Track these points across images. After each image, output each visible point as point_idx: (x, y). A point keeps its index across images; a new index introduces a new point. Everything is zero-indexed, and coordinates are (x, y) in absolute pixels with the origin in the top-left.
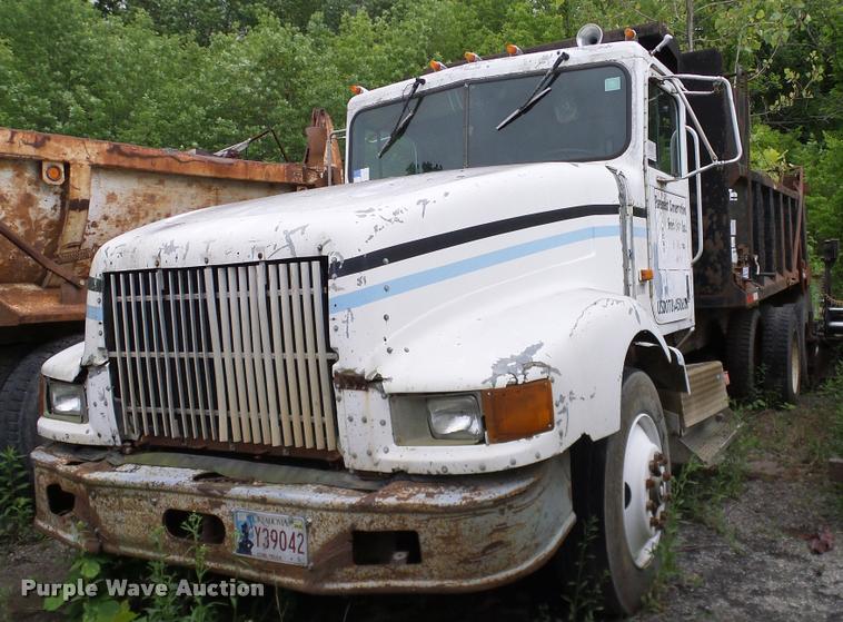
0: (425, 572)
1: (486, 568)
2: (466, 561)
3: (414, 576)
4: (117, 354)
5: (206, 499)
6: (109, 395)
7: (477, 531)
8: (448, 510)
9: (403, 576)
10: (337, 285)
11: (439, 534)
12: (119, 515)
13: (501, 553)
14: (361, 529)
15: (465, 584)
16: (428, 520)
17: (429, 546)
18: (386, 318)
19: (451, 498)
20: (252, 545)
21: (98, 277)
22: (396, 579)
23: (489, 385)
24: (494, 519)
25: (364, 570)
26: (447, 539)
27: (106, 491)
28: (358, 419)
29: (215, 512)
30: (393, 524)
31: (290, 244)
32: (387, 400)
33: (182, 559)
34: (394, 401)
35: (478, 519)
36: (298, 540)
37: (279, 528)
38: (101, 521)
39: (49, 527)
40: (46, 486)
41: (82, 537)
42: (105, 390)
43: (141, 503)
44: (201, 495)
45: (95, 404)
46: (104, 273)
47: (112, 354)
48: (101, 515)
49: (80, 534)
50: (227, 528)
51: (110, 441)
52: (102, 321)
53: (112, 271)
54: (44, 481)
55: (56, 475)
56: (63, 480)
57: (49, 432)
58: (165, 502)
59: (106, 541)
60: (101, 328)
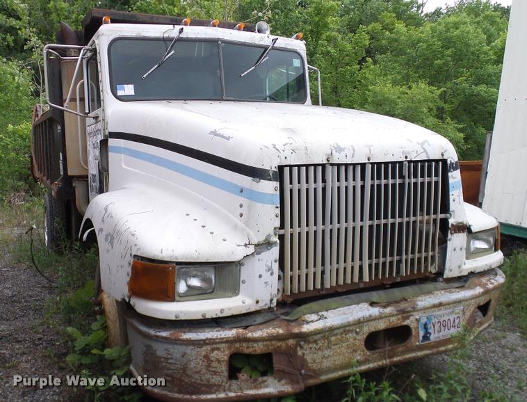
5: (400, 317)
6: (276, 266)
10: (454, 176)
12: (327, 353)
20: (430, 334)
21: (274, 169)
27: (316, 337)
28: (458, 249)
29: (406, 323)
31: (425, 151)
33: (375, 364)
36: (457, 321)
37: (446, 318)
38: (308, 363)
39: (227, 394)
40: (226, 358)
41: (286, 384)
42: (273, 263)
43: (347, 336)
44: (397, 315)
45: (260, 276)
46: (279, 166)
47: (282, 232)
48: (309, 358)
49: (283, 382)
50: (413, 330)
51: (266, 304)
52: (279, 206)
53: (288, 164)
54: (223, 355)
55: (238, 345)
56: (255, 345)
57: (195, 313)
58: (367, 330)
59: (311, 377)
60: (278, 211)
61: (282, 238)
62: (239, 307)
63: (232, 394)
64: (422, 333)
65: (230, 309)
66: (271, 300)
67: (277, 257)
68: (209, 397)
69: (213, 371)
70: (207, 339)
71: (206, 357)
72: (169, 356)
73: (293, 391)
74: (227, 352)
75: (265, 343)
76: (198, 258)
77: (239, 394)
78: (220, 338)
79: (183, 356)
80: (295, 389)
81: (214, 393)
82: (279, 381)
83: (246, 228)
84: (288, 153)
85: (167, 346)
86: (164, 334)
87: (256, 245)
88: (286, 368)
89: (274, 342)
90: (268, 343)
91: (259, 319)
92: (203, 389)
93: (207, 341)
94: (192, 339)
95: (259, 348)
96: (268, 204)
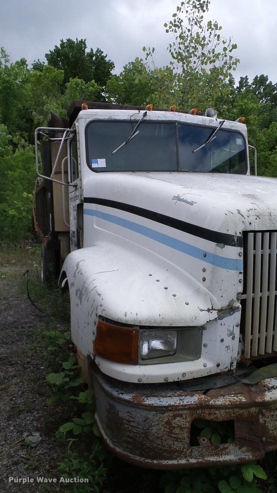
6: (237, 331)
21: (238, 235)
39: (188, 460)
40: (188, 425)
41: (247, 451)
42: (235, 327)
45: (222, 341)
46: (243, 232)
47: (244, 296)
48: (270, 425)
49: (244, 449)
51: (227, 367)
52: (242, 271)
53: (252, 229)
54: (185, 422)
55: (199, 411)
56: (217, 412)
57: (157, 377)
59: (271, 443)
60: (241, 277)
61: (243, 302)
62: (200, 371)
63: (193, 461)
65: (191, 373)
66: (232, 363)
67: (239, 322)
68: (170, 462)
69: (175, 438)
70: (170, 406)
71: (168, 423)
72: (131, 419)
73: (254, 458)
74: (189, 419)
75: (227, 410)
76: (161, 322)
77: (200, 460)
78: (182, 406)
79: (145, 421)
80: (256, 457)
81: (175, 459)
82: (240, 448)
83: (210, 293)
84: (252, 219)
85: (129, 409)
86: (127, 397)
87: (219, 311)
88: (247, 435)
89: (237, 410)
90: (230, 410)
91: (220, 383)
92: (165, 454)
93: (170, 408)
94: (155, 405)
95: (221, 415)
96: (231, 269)
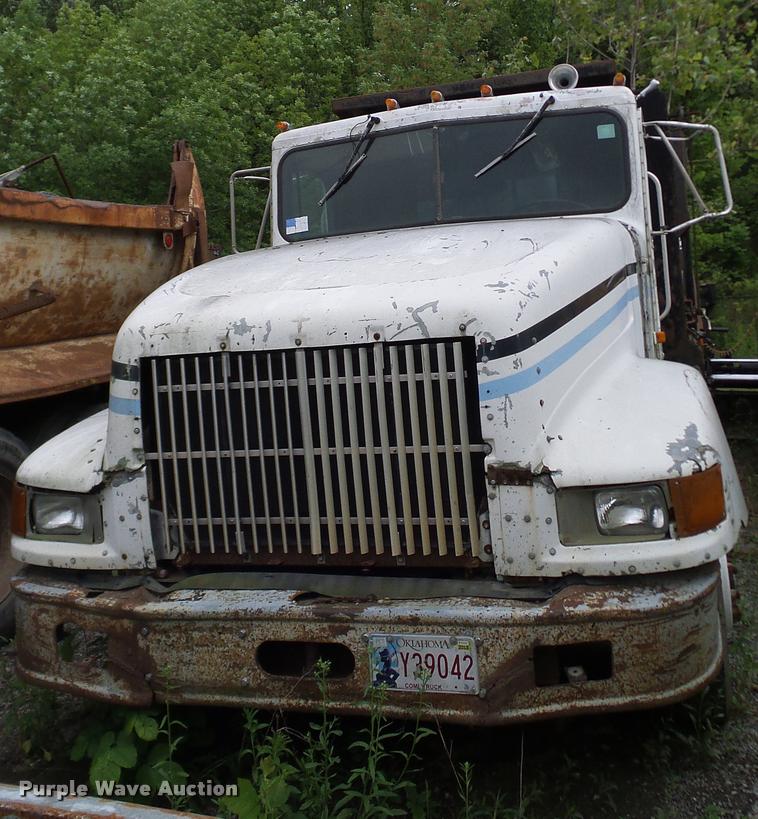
0: (615, 688)
1: (680, 676)
2: (662, 671)
3: (603, 694)
4: (159, 455)
5: (325, 625)
6: (144, 507)
7: (674, 636)
8: (649, 615)
9: (590, 694)
10: (490, 369)
11: (635, 642)
12: (187, 655)
13: (693, 657)
14: (547, 643)
15: (659, 697)
16: (624, 628)
17: (623, 657)
18: (541, 403)
19: (647, 601)
20: (396, 675)
21: (133, 363)
22: (582, 698)
23: (675, 474)
24: (689, 621)
25: (547, 692)
26: (644, 648)
27: (166, 625)
28: (518, 519)
29: (340, 639)
30: (584, 635)
31: (420, 323)
32: (553, 495)
33: (284, 701)
34: (560, 497)
35: (677, 623)
36: (464, 665)
37: (436, 652)
38: (156, 664)
39: (56, 679)
40: (54, 626)
41: (124, 687)
42: (140, 501)
43: (223, 636)
44: (315, 620)
45: (122, 519)
46: (141, 358)
47: (153, 456)
48: (156, 656)
49: (121, 683)
50: (357, 657)
51: (140, 563)
52: (139, 417)
53: (154, 355)
54: (51, 621)
55: (69, 612)
56: (86, 617)
57: (40, 557)
58: (260, 634)
60: (139, 425)
62: (96, 560)
63: (61, 681)
64: (376, 668)
65: (84, 560)
66: (146, 558)
67: (145, 494)
68: (39, 676)
69: (42, 641)
70: (32, 594)
71: (35, 619)
73: (131, 701)
74: (56, 619)
76: (45, 483)
77: (68, 683)
78: (45, 598)
79: (20, 612)
80: (134, 699)
81: (43, 672)
82: (116, 681)
84: (156, 339)
89: (106, 619)
90: (99, 617)
92: (34, 663)
93: (33, 598)
96: (122, 413)
